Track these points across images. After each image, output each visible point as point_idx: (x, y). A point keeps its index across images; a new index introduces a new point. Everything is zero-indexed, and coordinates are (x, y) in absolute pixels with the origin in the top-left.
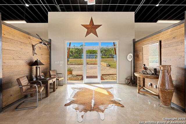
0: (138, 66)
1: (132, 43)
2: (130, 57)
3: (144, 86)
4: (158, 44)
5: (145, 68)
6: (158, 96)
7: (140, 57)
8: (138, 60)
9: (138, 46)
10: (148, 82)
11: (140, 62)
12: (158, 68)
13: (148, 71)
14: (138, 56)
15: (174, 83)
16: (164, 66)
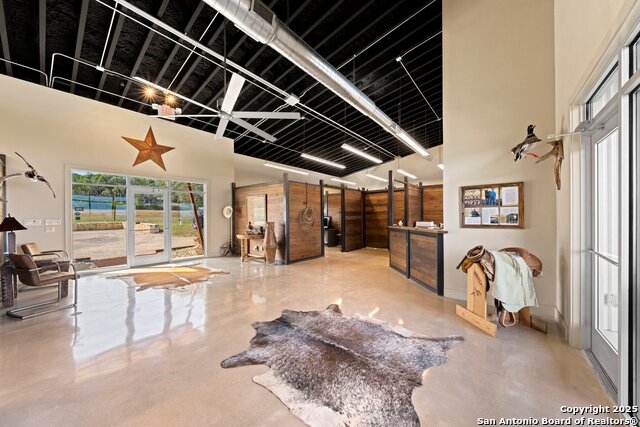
0: (240, 225)
1: (230, 188)
2: (228, 212)
3: (249, 252)
4: (264, 198)
5: (251, 228)
6: (264, 258)
7: (244, 212)
8: (241, 217)
9: (240, 195)
10: (254, 244)
11: (243, 219)
12: (264, 227)
13: (254, 231)
14: (240, 211)
15: (277, 240)
16: (269, 223)
